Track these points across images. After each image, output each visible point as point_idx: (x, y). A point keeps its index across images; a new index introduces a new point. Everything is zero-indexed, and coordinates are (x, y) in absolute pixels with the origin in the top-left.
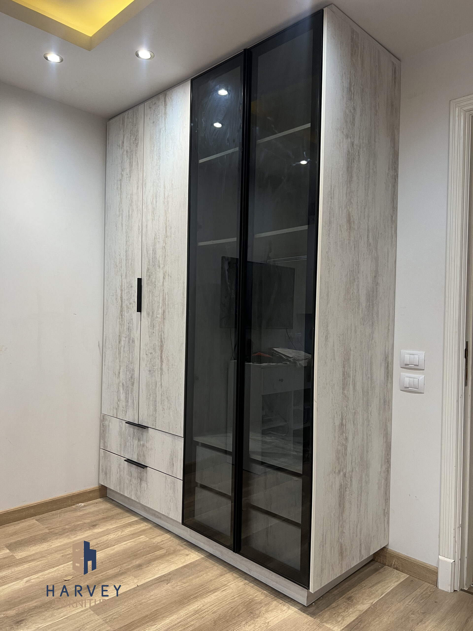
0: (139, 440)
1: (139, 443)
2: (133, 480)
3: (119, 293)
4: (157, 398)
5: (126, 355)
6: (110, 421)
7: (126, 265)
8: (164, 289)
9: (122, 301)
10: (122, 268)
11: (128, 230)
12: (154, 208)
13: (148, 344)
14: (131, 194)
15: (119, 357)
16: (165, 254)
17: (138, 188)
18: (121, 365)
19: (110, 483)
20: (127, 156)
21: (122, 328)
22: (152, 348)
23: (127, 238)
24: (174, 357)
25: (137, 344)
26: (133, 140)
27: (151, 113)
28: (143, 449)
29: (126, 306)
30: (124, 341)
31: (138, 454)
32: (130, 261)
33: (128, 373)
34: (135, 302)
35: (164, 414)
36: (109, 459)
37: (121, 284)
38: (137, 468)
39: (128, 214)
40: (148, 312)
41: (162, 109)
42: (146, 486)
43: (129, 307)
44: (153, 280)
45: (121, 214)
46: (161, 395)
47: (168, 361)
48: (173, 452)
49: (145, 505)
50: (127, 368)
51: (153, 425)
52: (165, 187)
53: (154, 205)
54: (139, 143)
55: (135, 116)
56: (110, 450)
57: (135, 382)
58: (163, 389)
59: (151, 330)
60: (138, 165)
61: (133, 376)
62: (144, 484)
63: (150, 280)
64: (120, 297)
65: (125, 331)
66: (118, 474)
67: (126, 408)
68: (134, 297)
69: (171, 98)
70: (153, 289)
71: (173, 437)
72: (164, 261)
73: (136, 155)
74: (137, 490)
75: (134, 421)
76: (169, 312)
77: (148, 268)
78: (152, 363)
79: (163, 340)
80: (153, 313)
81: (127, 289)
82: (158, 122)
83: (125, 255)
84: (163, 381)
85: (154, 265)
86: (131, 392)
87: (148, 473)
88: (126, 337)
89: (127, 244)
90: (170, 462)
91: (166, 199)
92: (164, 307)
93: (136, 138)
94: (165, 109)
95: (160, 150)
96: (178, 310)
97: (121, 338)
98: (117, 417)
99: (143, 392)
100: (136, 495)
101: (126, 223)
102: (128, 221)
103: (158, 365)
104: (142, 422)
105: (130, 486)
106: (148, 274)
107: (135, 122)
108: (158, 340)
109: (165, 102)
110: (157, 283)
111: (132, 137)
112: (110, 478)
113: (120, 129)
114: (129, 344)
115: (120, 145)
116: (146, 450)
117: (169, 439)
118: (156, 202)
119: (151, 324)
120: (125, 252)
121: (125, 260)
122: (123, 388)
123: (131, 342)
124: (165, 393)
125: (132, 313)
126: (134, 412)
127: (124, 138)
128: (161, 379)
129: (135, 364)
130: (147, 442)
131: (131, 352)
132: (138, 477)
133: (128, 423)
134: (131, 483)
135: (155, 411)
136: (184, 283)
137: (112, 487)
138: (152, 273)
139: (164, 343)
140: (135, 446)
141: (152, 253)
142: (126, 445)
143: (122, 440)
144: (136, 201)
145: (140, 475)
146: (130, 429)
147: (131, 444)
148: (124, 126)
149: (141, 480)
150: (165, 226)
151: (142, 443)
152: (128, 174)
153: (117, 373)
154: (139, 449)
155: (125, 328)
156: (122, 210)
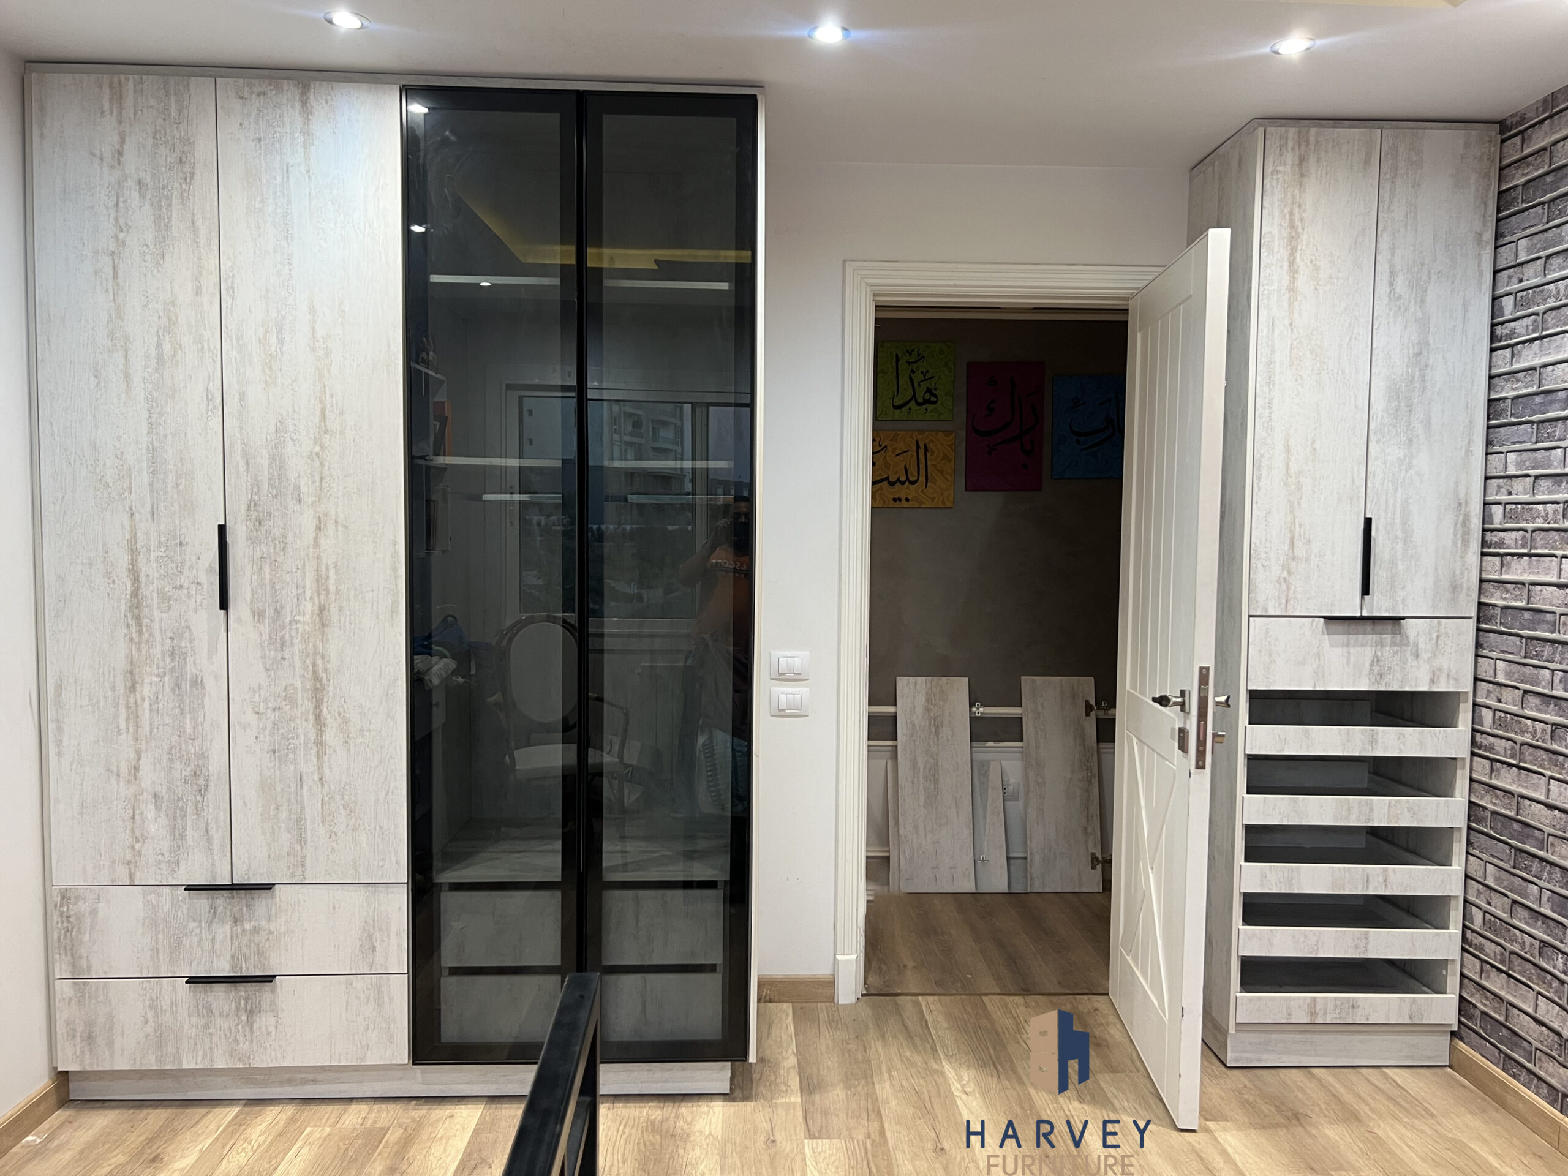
0: (236, 921)
1: (235, 928)
2: (220, 1022)
3: (122, 560)
4: (307, 810)
5: (167, 720)
6: (99, 899)
7: (151, 484)
8: (322, 554)
9: (138, 581)
10: (136, 491)
11: (155, 394)
12: (271, 355)
13: (260, 687)
14: (168, 301)
15: (131, 730)
16: (321, 473)
17: (198, 292)
18: (144, 747)
19: (112, 1056)
20: (142, 196)
21: (139, 650)
22: (279, 697)
23: (154, 416)
24: (366, 711)
25: (214, 689)
26: (169, 159)
27: (245, 112)
28: (257, 939)
29: (155, 595)
30: (151, 683)
31: (233, 957)
32: (171, 478)
33: (178, 765)
34: (198, 583)
35: (335, 845)
36: (101, 998)
37: (128, 536)
38: (233, 988)
39: (153, 352)
40: (258, 608)
41: (292, 116)
42: (272, 1020)
43: (170, 596)
44: (277, 532)
45: (122, 346)
46: (322, 804)
47: (346, 721)
48: (371, 923)
49: (271, 1065)
50: (173, 752)
51: (292, 875)
52: (312, 311)
53: (273, 349)
54: (197, 176)
55: (173, 98)
56: (105, 973)
57: (212, 784)
58: (330, 788)
59: (272, 653)
60: (195, 230)
61: (204, 769)
62: (264, 1019)
63: (263, 532)
64: (129, 570)
65: (156, 660)
66: (151, 1023)
67: (172, 855)
68: (194, 571)
69: (327, 103)
70: (275, 552)
71: (370, 888)
72: (318, 489)
73: (184, 205)
74: (236, 1041)
75: (214, 878)
76: (341, 609)
77: (252, 499)
78: (281, 731)
79: (324, 676)
80: (277, 611)
81: (162, 549)
82: (277, 145)
83: (148, 459)
84: (326, 771)
85: (276, 496)
86: (198, 812)
87: (278, 990)
88: (165, 674)
89: (155, 432)
90: (361, 946)
91: (318, 341)
92: (323, 597)
93: (184, 159)
94: (307, 120)
95: (289, 218)
96: (375, 603)
97: (137, 678)
98: (134, 882)
99: (246, 805)
100: (231, 1055)
101: (146, 374)
102: (156, 370)
103: (306, 735)
104: (246, 877)
105: (207, 1040)
106: (254, 514)
107: (174, 113)
108: (304, 677)
109: (304, 103)
110: (290, 539)
111: (163, 150)
112: (110, 1044)
113: (102, 113)
114: (177, 692)
115: (102, 154)
116: (268, 939)
117: (355, 897)
118: (281, 342)
119: (271, 638)
120: (144, 451)
121: (145, 472)
122: (156, 805)
123: (186, 686)
124: (338, 797)
125: (185, 612)
126: (213, 859)
127: (123, 141)
128: (320, 767)
129: (211, 741)
130: (269, 921)
131: (187, 710)
132: (238, 1009)
133: (189, 888)
134: (211, 1031)
135: (301, 842)
136: (395, 543)
137: (122, 1065)
138: (270, 514)
139: (325, 681)
140: (219, 938)
141: (270, 465)
142: (180, 944)
143: (161, 936)
144: (194, 324)
145: (246, 1003)
146: (195, 901)
147: (201, 939)
148: (121, 108)
149: (250, 1013)
150: (320, 405)
151: (248, 926)
152: (147, 246)
153: (124, 770)
154: (237, 944)
155: (157, 651)
156: (127, 338)
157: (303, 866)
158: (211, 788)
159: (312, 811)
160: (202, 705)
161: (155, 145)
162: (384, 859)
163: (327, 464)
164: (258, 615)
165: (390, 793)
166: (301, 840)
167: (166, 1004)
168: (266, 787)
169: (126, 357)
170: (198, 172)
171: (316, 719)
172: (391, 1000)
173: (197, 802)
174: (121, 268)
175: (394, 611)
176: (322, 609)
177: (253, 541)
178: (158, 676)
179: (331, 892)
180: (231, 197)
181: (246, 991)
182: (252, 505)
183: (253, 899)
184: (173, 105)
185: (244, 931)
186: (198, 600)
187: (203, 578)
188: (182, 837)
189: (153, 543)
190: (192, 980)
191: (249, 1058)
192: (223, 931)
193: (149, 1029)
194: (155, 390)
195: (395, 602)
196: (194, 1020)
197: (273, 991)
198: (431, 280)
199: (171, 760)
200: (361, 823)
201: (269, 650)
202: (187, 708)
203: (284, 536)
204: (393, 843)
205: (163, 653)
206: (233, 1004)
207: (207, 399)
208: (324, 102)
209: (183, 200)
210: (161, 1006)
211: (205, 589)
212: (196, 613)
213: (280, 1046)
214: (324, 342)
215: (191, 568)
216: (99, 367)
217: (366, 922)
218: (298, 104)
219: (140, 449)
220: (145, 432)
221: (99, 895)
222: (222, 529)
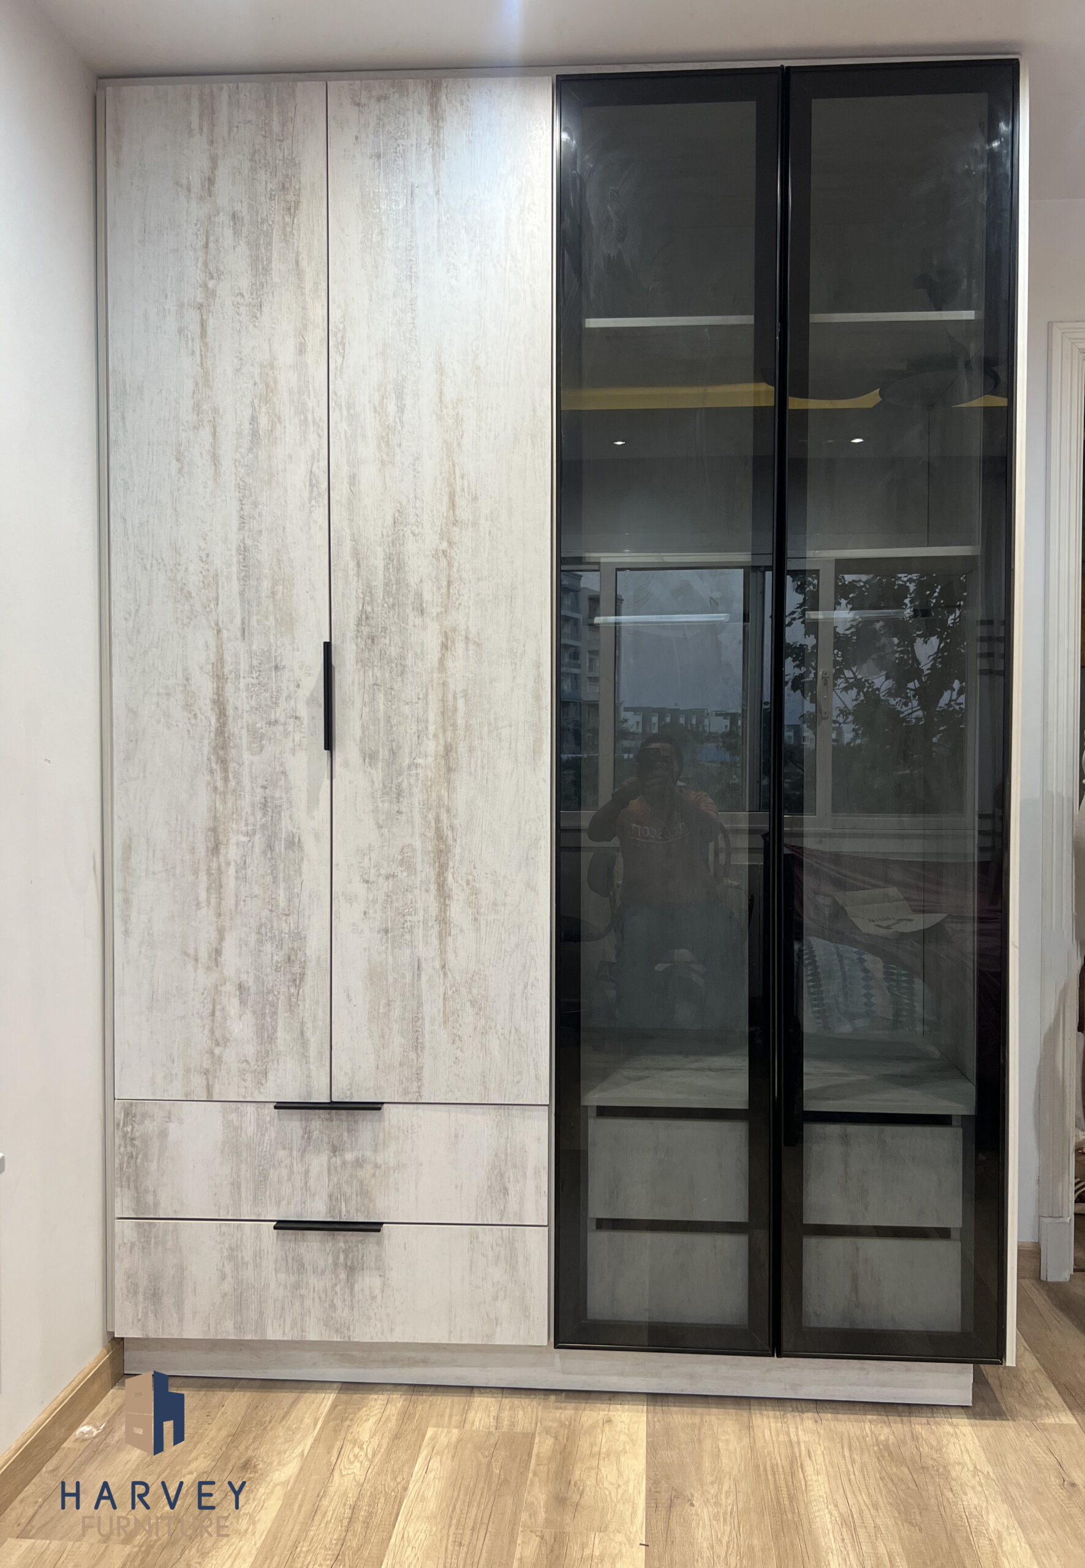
0: (335, 1150)
1: (334, 1159)
2: (313, 1280)
3: (205, 688)
4: (426, 1008)
5: (257, 890)
6: (169, 1118)
7: (242, 593)
8: (449, 680)
9: (225, 715)
10: (223, 602)
11: (249, 480)
12: (388, 426)
13: (370, 848)
14: (265, 363)
15: (213, 901)
16: (449, 576)
17: (301, 350)
18: (227, 924)
19: (181, 1320)
20: (237, 233)
21: (224, 802)
22: (393, 861)
23: (246, 507)
24: (501, 879)
25: (315, 851)
26: (269, 186)
27: (362, 122)
28: (360, 1173)
29: (244, 732)
30: (238, 844)
31: (330, 1196)
32: (266, 584)
33: (268, 948)
34: (296, 718)
35: (459, 1053)
36: (170, 1244)
37: (213, 659)
38: (330, 1238)
39: (247, 427)
40: (370, 749)
41: (418, 123)
42: (377, 1282)
43: (262, 734)
44: (394, 651)
45: (209, 421)
46: (444, 999)
47: (475, 892)
48: (503, 1157)
49: (376, 1340)
50: (263, 931)
51: (406, 1092)
52: (440, 369)
53: (391, 419)
54: (304, 206)
55: (275, 110)
56: (175, 1212)
57: (309, 972)
58: (454, 978)
59: (386, 805)
60: (299, 274)
61: (300, 954)
62: (367, 1279)
63: (377, 652)
64: (214, 702)
65: (244, 814)
66: (229, 1279)
67: (259, 1063)
68: (292, 702)
69: (462, 104)
70: (392, 678)
71: (501, 1111)
72: (445, 597)
73: (287, 241)
74: (333, 1306)
75: (309, 1094)
76: (471, 749)
77: (363, 611)
78: (395, 904)
79: (450, 833)
80: (393, 753)
81: (254, 675)
82: (400, 162)
83: (239, 562)
84: (450, 956)
85: (393, 605)
86: (291, 1008)
87: (386, 1242)
88: (254, 832)
89: (247, 527)
90: (489, 1187)
91: (446, 407)
92: (449, 734)
93: (287, 185)
94: (437, 128)
95: (413, 252)
96: (513, 743)
97: (221, 837)
98: (212, 1096)
99: (350, 1000)
100: (326, 1325)
101: (238, 456)
102: (250, 450)
103: (426, 910)
104: (348, 1093)
105: (297, 1304)
106: (365, 630)
107: (276, 127)
108: (425, 836)
109: (434, 107)
110: (409, 661)
111: (262, 176)
112: (179, 1304)
113: (190, 131)
114: (269, 855)
115: (189, 184)
116: (374, 1175)
117: (481, 1123)
118: (401, 410)
119: (384, 787)
120: (234, 552)
121: (235, 577)
122: (240, 999)
123: (280, 847)
124: (464, 991)
125: (281, 753)
126: (309, 1069)
127: (214, 166)
128: (443, 951)
129: (309, 917)
130: (375, 1151)
131: (281, 879)
132: (336, 1265)
133: (280, 1106)
134: (303, 1291)
135: (417, 1050)
136: (538, 665)
137: (193, 1331)
138: (385, 629)
139: (450, 841)
140: (313, 1173)
141: (386, 568)
142: (266, 1178)
143: (243, 1167)
144: (295, 390)
145: (346, 1258)
146: (286, 1123)
147: (291, 1172)
148: (212, 125)
149: (351, 1270)
150: (447, 489)
151: (349, 1157)
152: (242, 295)
153: (203, 954)
154: (335, 1180)
155: (246, 803)
156: (215, 411)
157: (419, 1080)
158: (309, 978)
159: (431, 1009)
160: (299, 872)
161: (253, 170)
162: (520, 1073)
163: (456, 564)
164: (370, 757)
165: (529, 987)
166: (417, 1046)
167: (247, 1255)
168: (375, 976)
169: (214, 434)
170: (304, 200)
171: (438, 890)
172: (527, 1260)
173: (290, 996)
174: (211, 323)
175: (536, 752)
176: (448, 750)
177: (364, 663)
178: (247, 834)
179: (453, 1114)
180: (343, 230)
181: (346, 1242)
182: (364, 618)
183: (356, 1122)
184: (275, 117)
185: (344, 1163)
186: (297, 739)
187: (303, 711)
188: (272, 1039)
189: (244, 667)
190: (282, 1225)
191: (348, 1329)
192: (319, 1162)
193: (227, 1287)
194: (248, 474)
195: (538, 741)
196: (282, 1276)
197: (379, 1243)
198: (587, 326)
199: (260, 942)
200: (493, 1024)
201: (383, 802)
202: (281, 876)
203: (402, 657)
204: (531, 1051)
205: (253, 806)
206: (330, 1259)
207: (311, 485)
208: (459, 105)
209: (286, 238)
210: (242, 1258)
211: (305, 721)
212: (294, 754)
213: (388, 1315)
214: (454, 408)
215: (289, 698)
216: (182, 448)
217: (496, 1155)
218: (426, 109)
219: (229, 550)
220: (235, 527)
221: (170, 1113)
222: (328, 646)
